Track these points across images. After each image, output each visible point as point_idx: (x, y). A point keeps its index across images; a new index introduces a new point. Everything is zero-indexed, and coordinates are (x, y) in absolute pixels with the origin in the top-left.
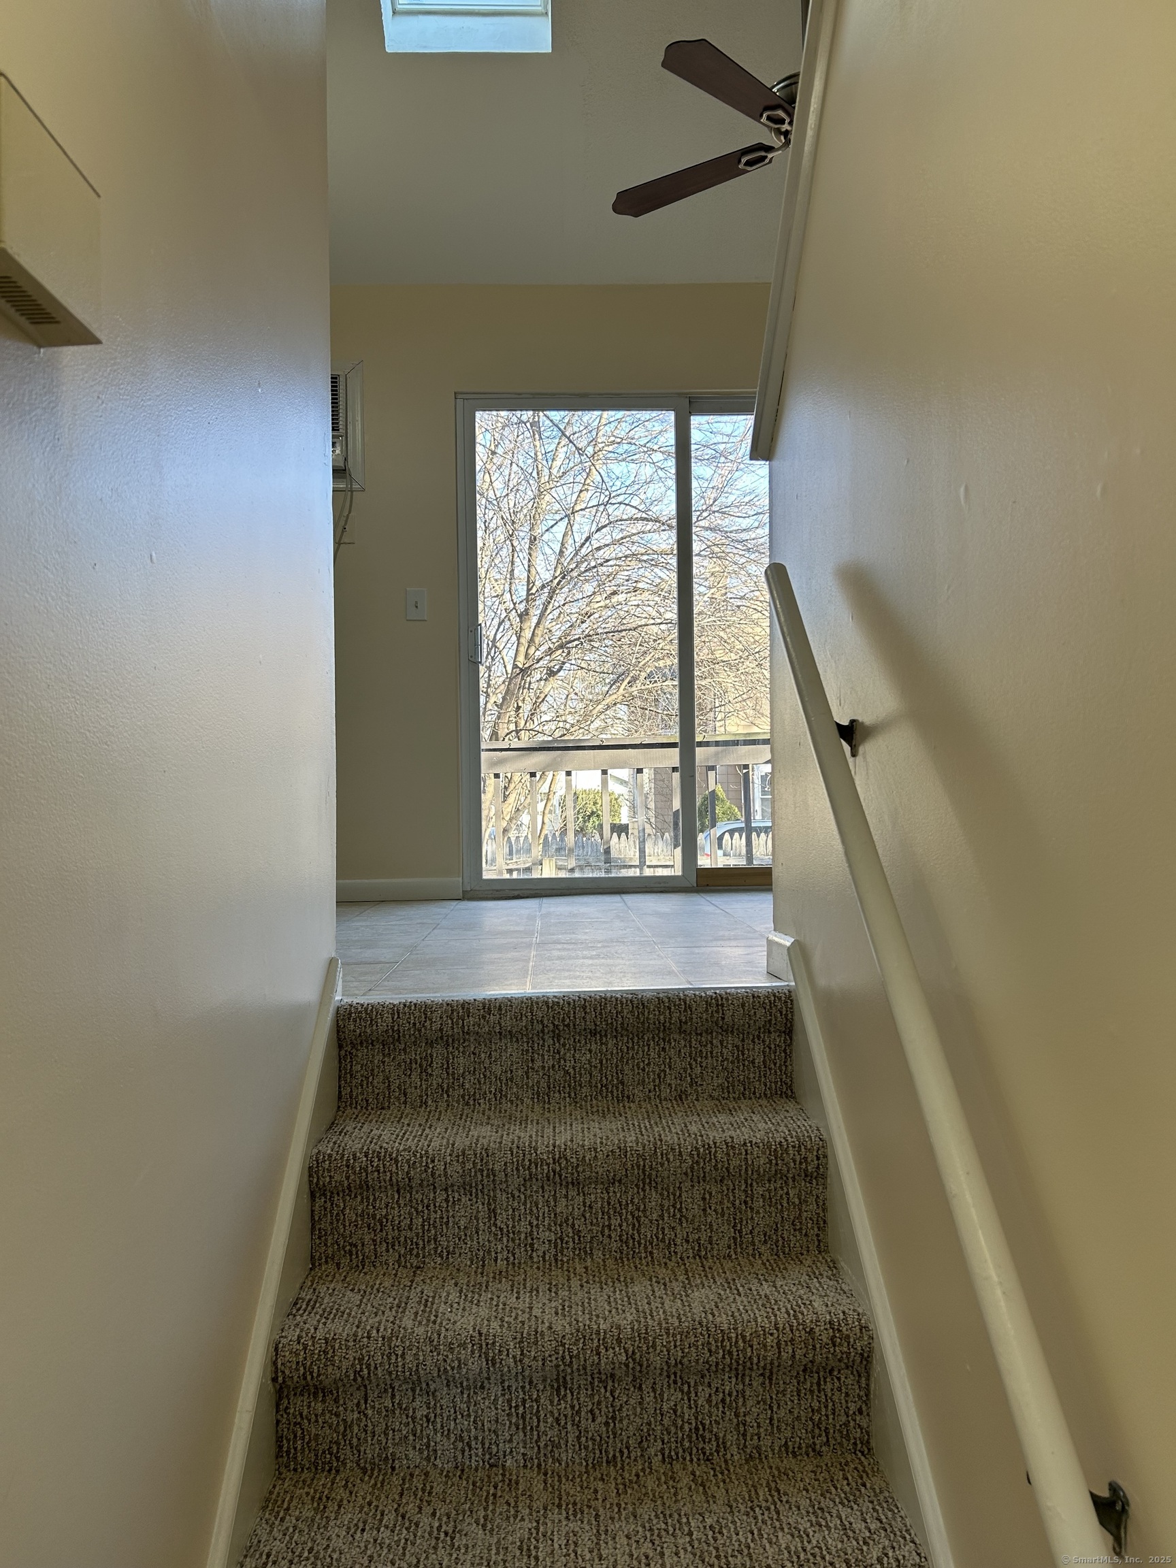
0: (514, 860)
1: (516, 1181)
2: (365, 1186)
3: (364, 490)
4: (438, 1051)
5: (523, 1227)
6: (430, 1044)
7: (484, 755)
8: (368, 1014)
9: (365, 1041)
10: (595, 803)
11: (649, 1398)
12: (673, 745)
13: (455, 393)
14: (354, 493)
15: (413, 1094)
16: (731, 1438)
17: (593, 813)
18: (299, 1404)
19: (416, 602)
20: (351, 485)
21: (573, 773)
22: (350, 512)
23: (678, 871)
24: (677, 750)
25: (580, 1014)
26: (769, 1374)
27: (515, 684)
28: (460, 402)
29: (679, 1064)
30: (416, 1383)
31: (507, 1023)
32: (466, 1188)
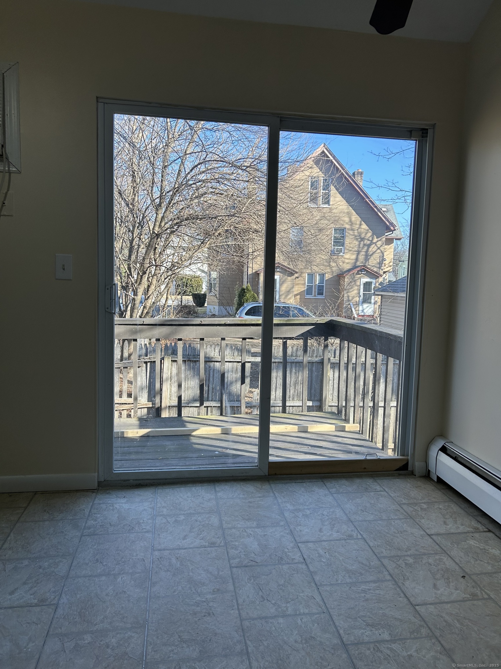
0: (148, 357)
3: (20, 172)
13: (97, 98)
14: (12, 175)
19: (63, 265)
20: (9, 168)
22: (8, 190)
27: (153, 242)
28: (101, 105)
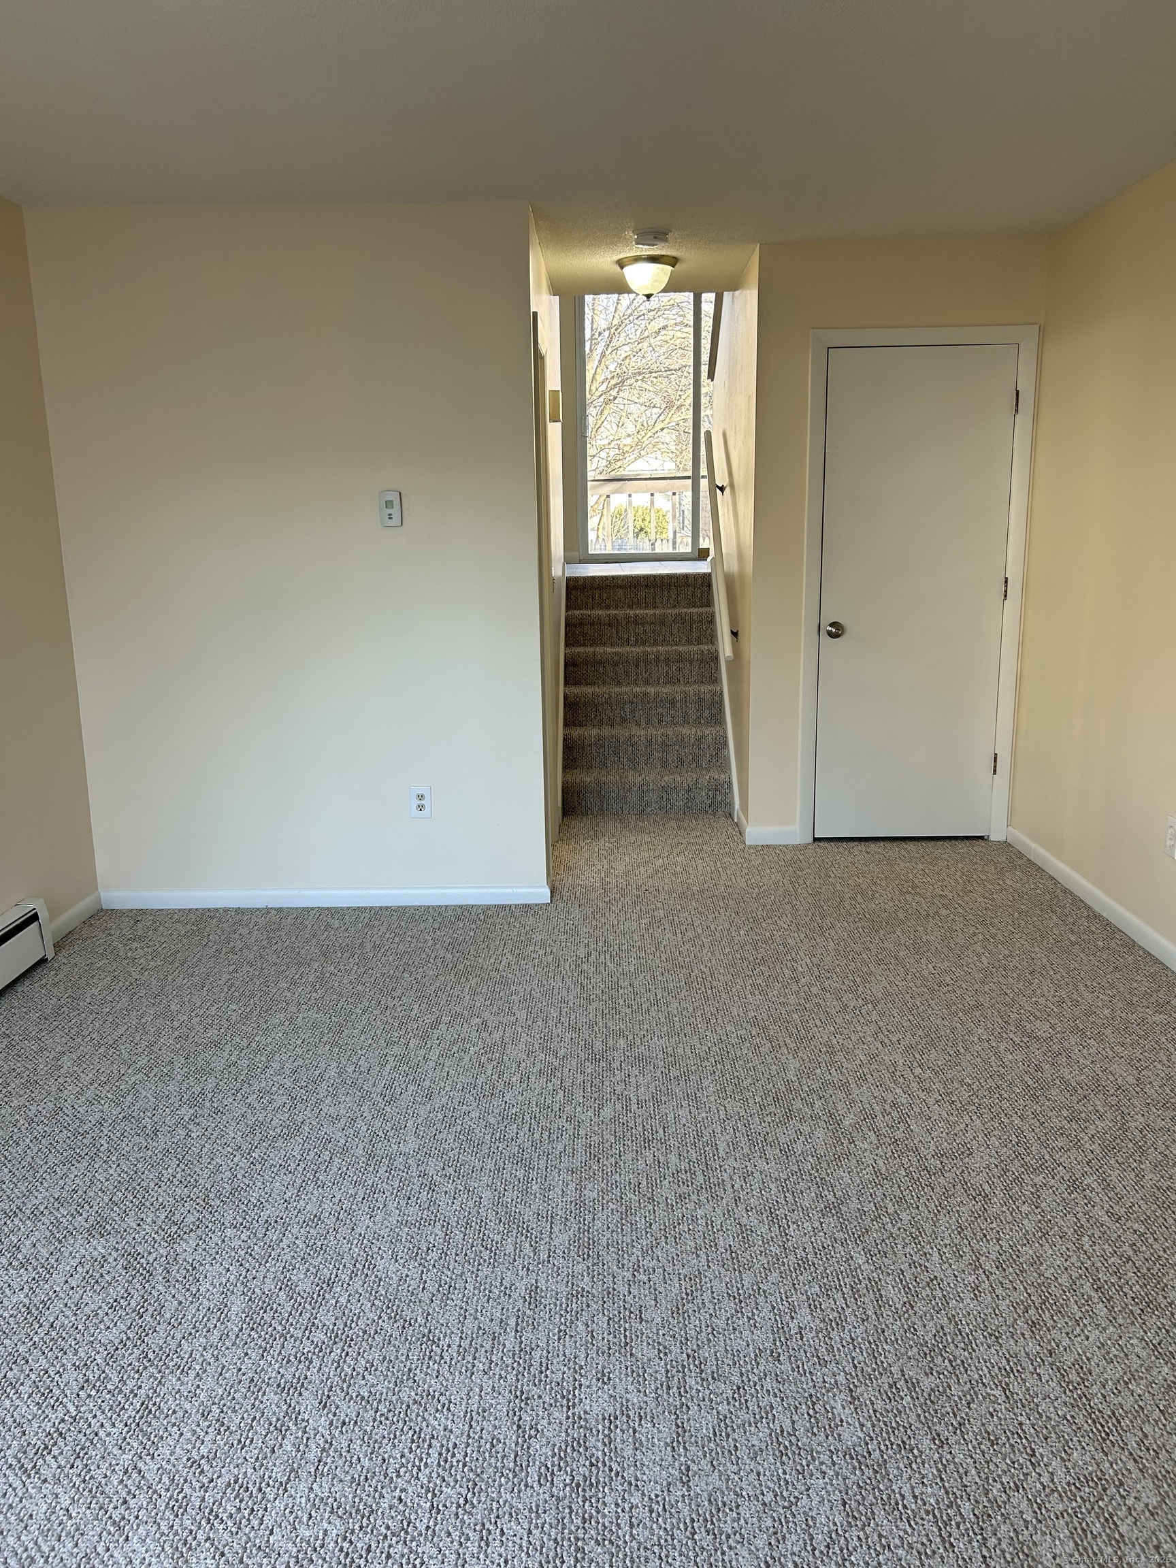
1: (624, 623)
2: (581, 624)
4: (597, 592)
5: (626, 636)
6: (595, 589)
7: (589, 484)
8: (577, 579)
9: (575, 588)
10: (644, 520)
11: (660, 669)
12: (688, 478)
15: (590, 605)
16: (681, 679)
17: (641, 530)
18: (571, 668)
21: (611, 496)
23: (689, 550)
24: (690, 481)
25: (642, 580)
26: (691, 662)
29: (673, 597)
30: (600, 663)
31: (619, 582)
32: (610, 625)
